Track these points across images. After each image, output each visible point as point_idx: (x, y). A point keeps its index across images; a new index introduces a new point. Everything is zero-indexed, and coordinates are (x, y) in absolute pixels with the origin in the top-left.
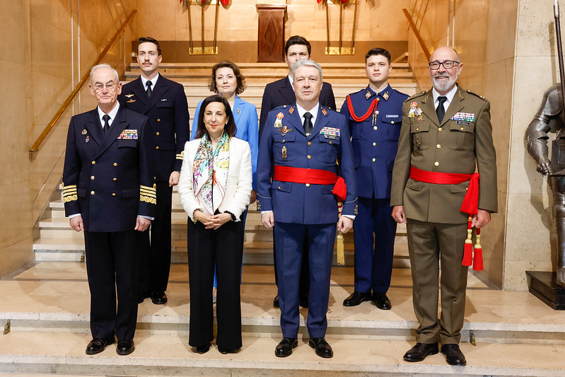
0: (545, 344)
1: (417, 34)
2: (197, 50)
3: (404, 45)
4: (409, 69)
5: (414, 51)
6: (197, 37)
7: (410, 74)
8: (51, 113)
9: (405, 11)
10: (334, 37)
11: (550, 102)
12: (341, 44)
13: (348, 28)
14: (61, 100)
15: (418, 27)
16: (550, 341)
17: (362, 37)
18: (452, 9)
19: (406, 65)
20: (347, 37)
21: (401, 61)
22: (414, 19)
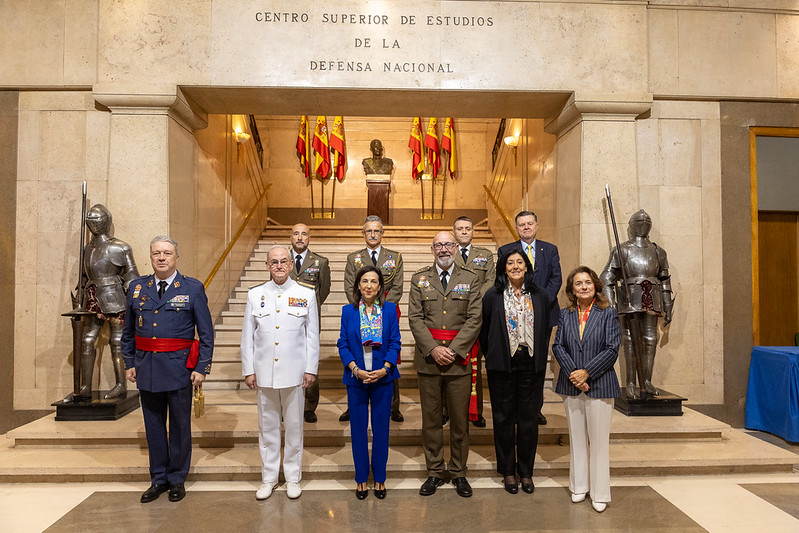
0: (617, 443)
1: (496, 203)
2: (318, 216)
3: (484, 213)
4: (489, 231)
5: (493, 217)
6: (318, 205)
7: (490, 235)
8: (210, 267)
9: (485, 186)
10: (428, 206)
11: (616, 258)
12: (433, 211)
13: (438, 198)
14: (217, 256)
15: (496, 199)
16: (619, 441)
17: (449, 206)
18: (525, 186)
19: (487, 228)
20: (438, 206)
21: (482, 225)
22: (493, 193)
